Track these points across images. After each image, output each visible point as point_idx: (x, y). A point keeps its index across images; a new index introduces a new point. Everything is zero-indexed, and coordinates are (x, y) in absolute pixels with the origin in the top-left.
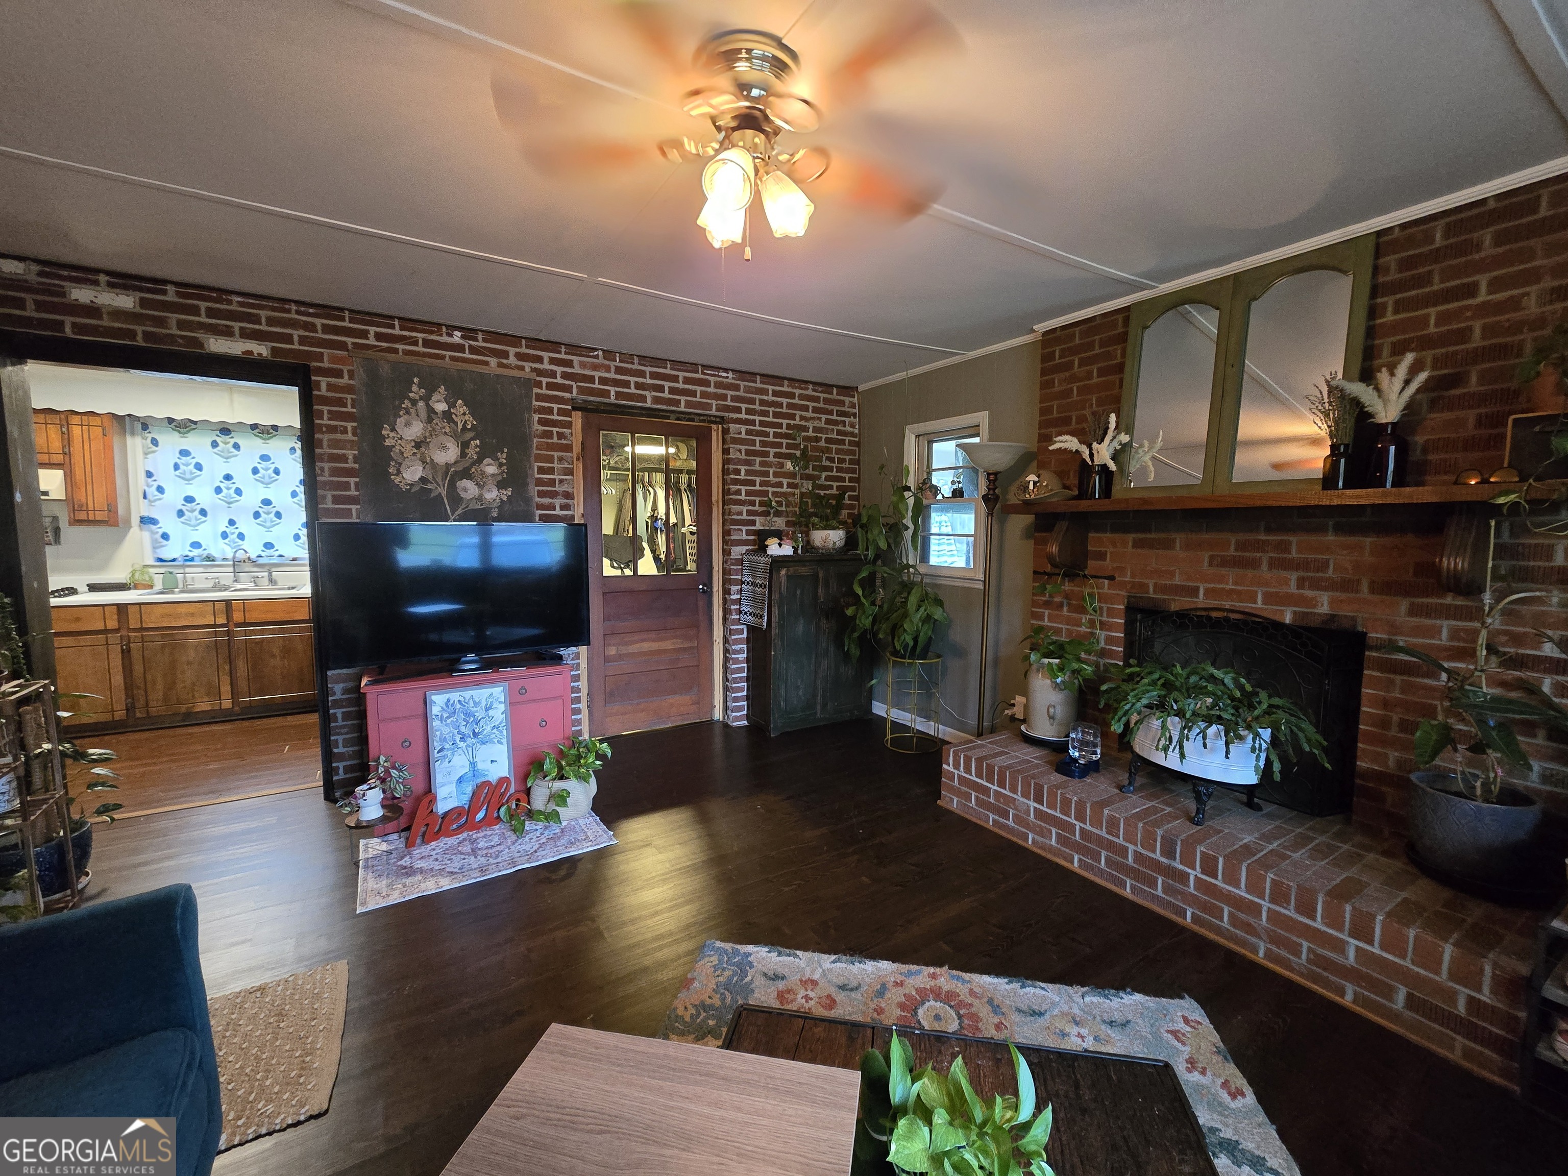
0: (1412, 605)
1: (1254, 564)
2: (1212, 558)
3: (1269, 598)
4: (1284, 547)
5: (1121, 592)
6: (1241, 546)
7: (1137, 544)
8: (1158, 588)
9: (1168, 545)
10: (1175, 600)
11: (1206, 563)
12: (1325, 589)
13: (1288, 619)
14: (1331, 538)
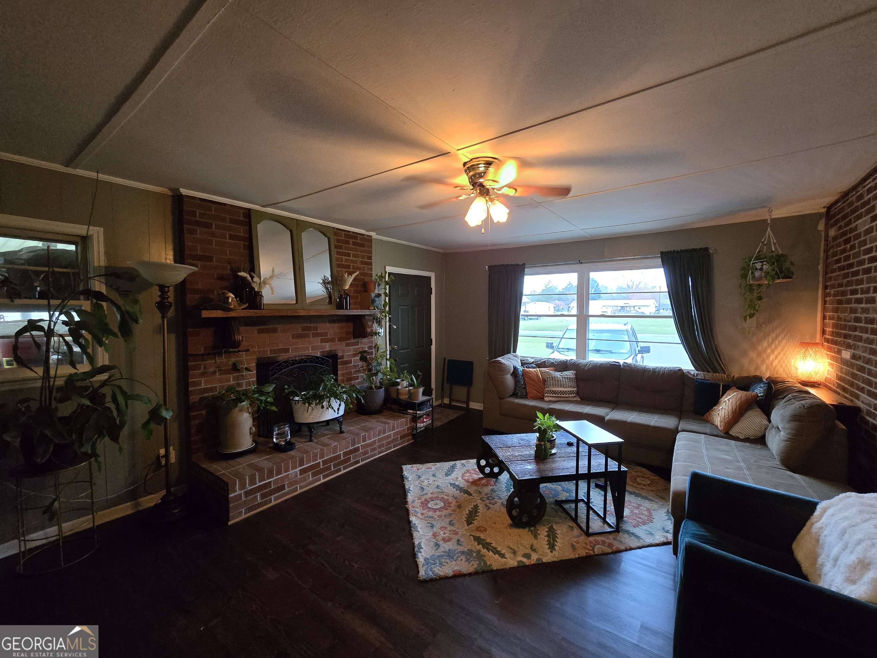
0: (346, 343)
1: (308, 336)
2: (293, 335)
3: (313, 348)
4: (316, 328)
5: (253, 357)
6: (304, 329)
7: (260, 332)
8: (272, 351)
9: (275, 331)
10: (280, 356)
11: (291, 338)
12: (328, 342)
13: (319, 355)
14: (328, 325)
